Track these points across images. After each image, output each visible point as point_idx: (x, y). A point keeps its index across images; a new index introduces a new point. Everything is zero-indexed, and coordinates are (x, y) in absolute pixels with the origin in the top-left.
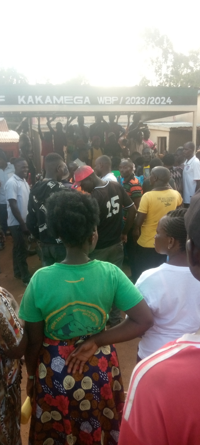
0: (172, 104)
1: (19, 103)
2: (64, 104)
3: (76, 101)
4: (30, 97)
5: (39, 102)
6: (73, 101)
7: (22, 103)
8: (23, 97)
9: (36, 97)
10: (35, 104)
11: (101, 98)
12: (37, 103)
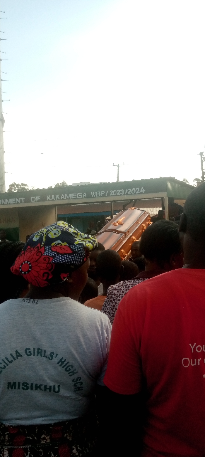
0: (145, 193)
1: (47, 200)
2: (71, 199)
3: (78, 196)
4: (53, 196)
5: (57, 198)
6: (76, 197)
7: (49, 200)
8: (50, 196)
9: (56, 195)
10: (55, 200)
11: (93, 192)
12: (56, 199)
